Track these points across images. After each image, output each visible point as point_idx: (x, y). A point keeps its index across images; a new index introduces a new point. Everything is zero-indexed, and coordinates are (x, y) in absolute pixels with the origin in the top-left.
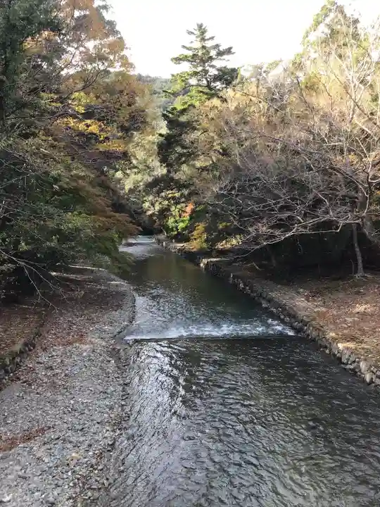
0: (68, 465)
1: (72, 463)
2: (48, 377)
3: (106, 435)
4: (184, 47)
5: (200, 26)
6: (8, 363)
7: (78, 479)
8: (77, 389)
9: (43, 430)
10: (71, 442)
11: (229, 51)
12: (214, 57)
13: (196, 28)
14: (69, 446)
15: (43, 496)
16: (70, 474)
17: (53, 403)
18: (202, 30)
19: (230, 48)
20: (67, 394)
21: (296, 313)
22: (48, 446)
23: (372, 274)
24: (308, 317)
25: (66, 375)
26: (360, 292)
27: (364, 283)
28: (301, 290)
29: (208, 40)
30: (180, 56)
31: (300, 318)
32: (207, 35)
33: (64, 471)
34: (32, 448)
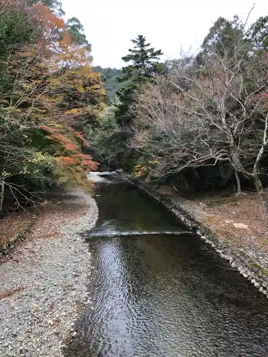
0: (30, 311)
1: (33, 310)
2: (30, 258)
3: (58, 293)
4: (130, 50)
5: (141, 37)
6: (6, 248)
7: (35, 320)
8: (46, 265)
9: (19, 290)
10: (35, 297)
11: (159, 52)
12: (150, 56)
13: (138, 38)
14: (33, 299)
15: (10, 330)
16: (30, 317)
17: (30, 273)
18: (141, 40)
19: (160, 51)
20: (40, 268)
21: (195, 218)
22: (20, 300)
23: (246, 193)
24: (201, 220)
25: (41, 256)
26: (237, 204)
27: (241, 198)
28: (201, 203)
29: (146, 45)
30: (128, 56)
31: (196, 221)
32: (146, 43)
33: (26, 315)
34: (9, 301)
